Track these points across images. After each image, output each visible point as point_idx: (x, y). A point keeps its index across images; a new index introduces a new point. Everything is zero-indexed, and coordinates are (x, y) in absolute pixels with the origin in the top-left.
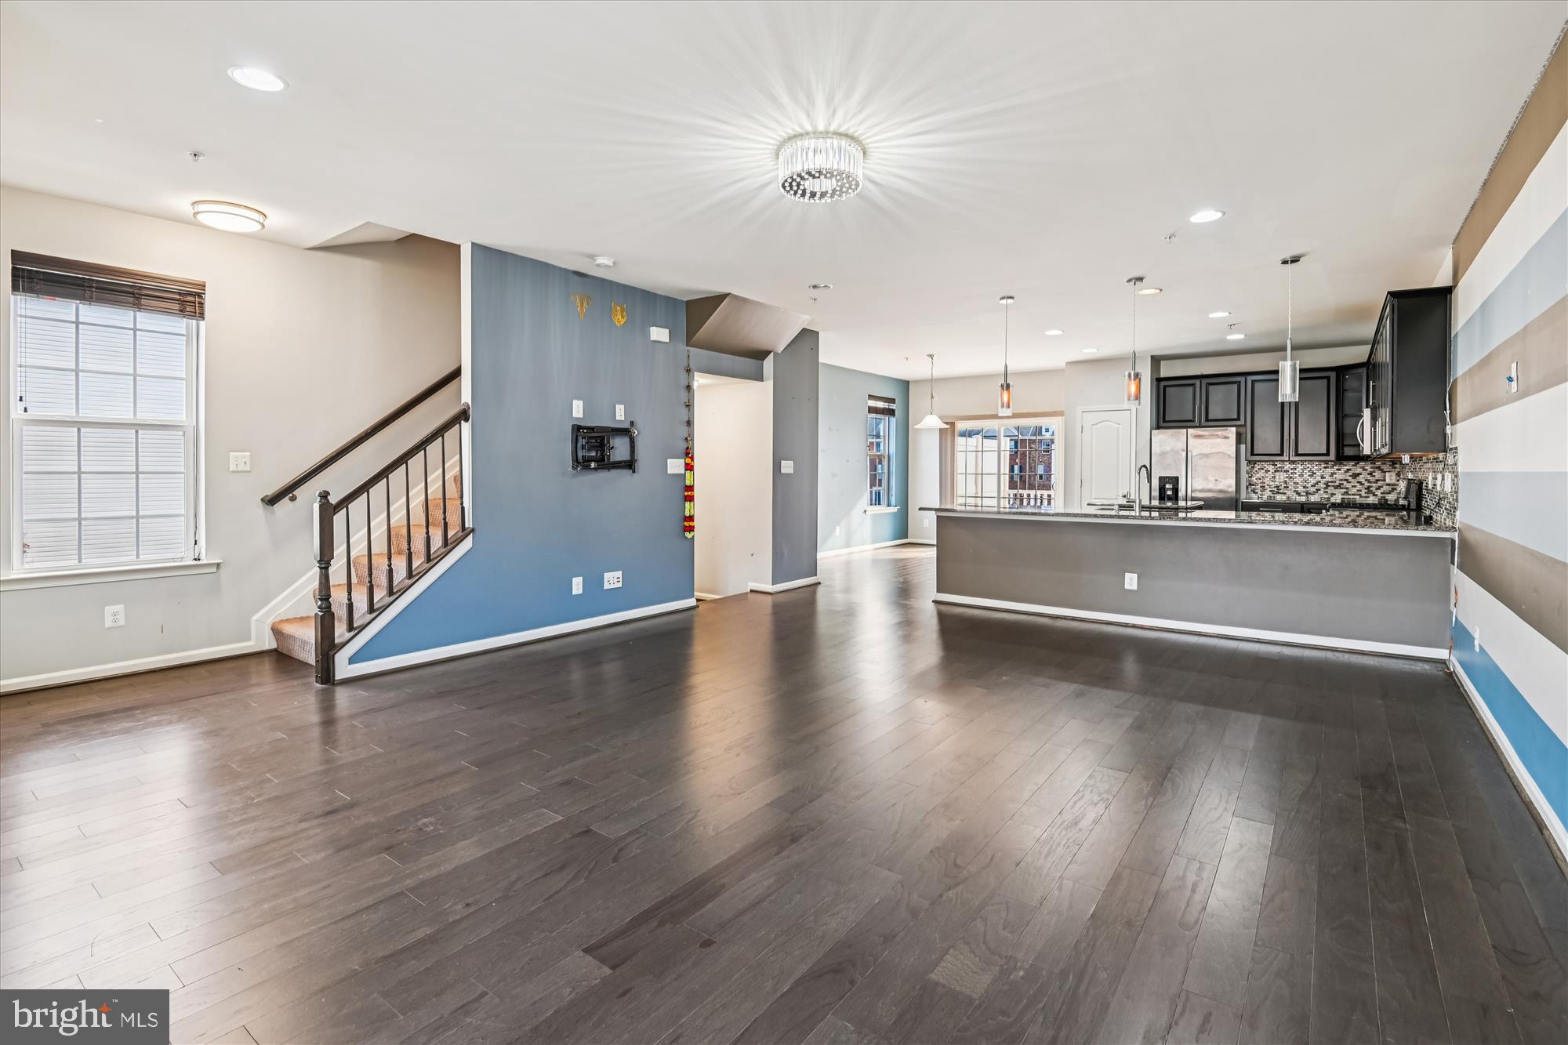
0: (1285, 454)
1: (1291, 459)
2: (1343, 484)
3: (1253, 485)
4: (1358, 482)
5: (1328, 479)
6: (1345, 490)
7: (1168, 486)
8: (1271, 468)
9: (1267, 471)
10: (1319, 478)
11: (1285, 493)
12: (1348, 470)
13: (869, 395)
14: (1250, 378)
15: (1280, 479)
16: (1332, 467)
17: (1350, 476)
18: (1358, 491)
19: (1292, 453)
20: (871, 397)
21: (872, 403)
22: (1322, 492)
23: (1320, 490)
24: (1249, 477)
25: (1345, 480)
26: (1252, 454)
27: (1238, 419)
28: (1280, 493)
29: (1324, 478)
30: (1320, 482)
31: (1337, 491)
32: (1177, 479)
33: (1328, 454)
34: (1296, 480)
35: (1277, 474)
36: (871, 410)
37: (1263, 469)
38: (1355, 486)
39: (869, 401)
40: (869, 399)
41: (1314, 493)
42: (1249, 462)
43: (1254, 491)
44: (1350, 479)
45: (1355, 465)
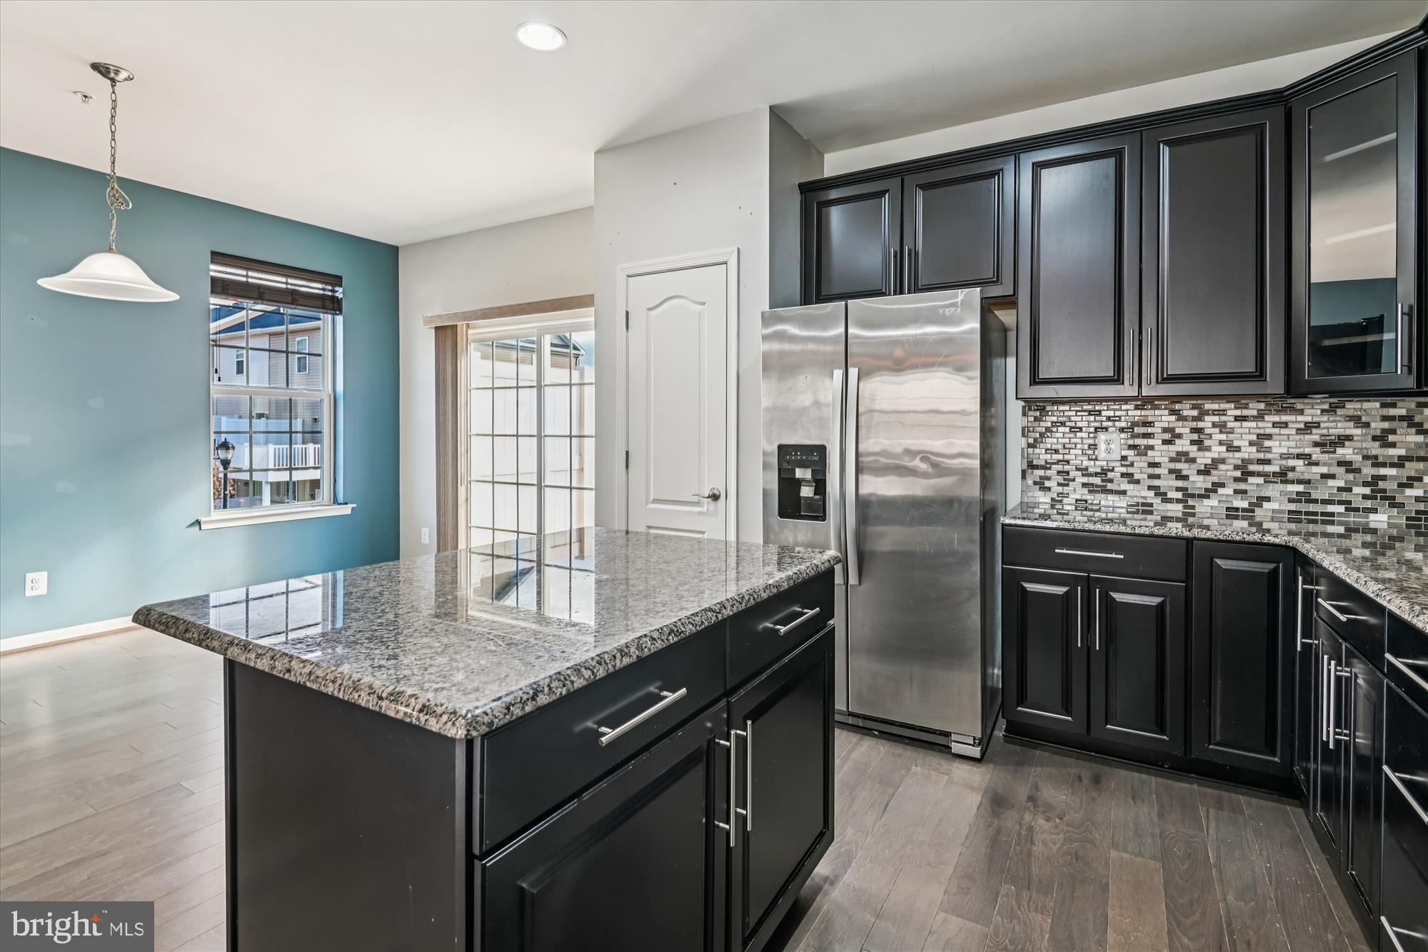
0: (1126, 376)
1: (1146, 392)
2: (1293, 469)
3: (1037, 467)
4: (1340, 464)
5: (1249, 452)
6: (1300, 488)
7: (799, 473)
8: (1083, 421)
9: (1076, 429)
10: (1218, 451)
11: (1124, 493)
12: (1309, 427)
13: (213, 253)
14: (1028, 160)
15: (1108, 451)
16: (1260, 417)
17: (1316, 444)
18: (1340, 489)
19: (1149, 371)
20: (217, 257)
21: (217, 270)
22: (1228, 491)
23: (1222, 485)
24: (1030, 446)
25: (1299, 456)
26: (1035, 380)
27: (997, 280)
28: (1111, 492)
29: (1238, 449)
30: (1223, 461)
31: (1274, 490)
32: (821, 450)
33: (1260, 374)
34: (1154, 455)
35: (1102, 436)
36: (219, 287)
37: (1063, 424)
38: (1333, 477)
39: (212, 267)
40: (213, 262)
41: (1206, 495)
42: (1029, 404)
43: (1041, 485)
44: (1316, 454)
45: (1332, 410)
